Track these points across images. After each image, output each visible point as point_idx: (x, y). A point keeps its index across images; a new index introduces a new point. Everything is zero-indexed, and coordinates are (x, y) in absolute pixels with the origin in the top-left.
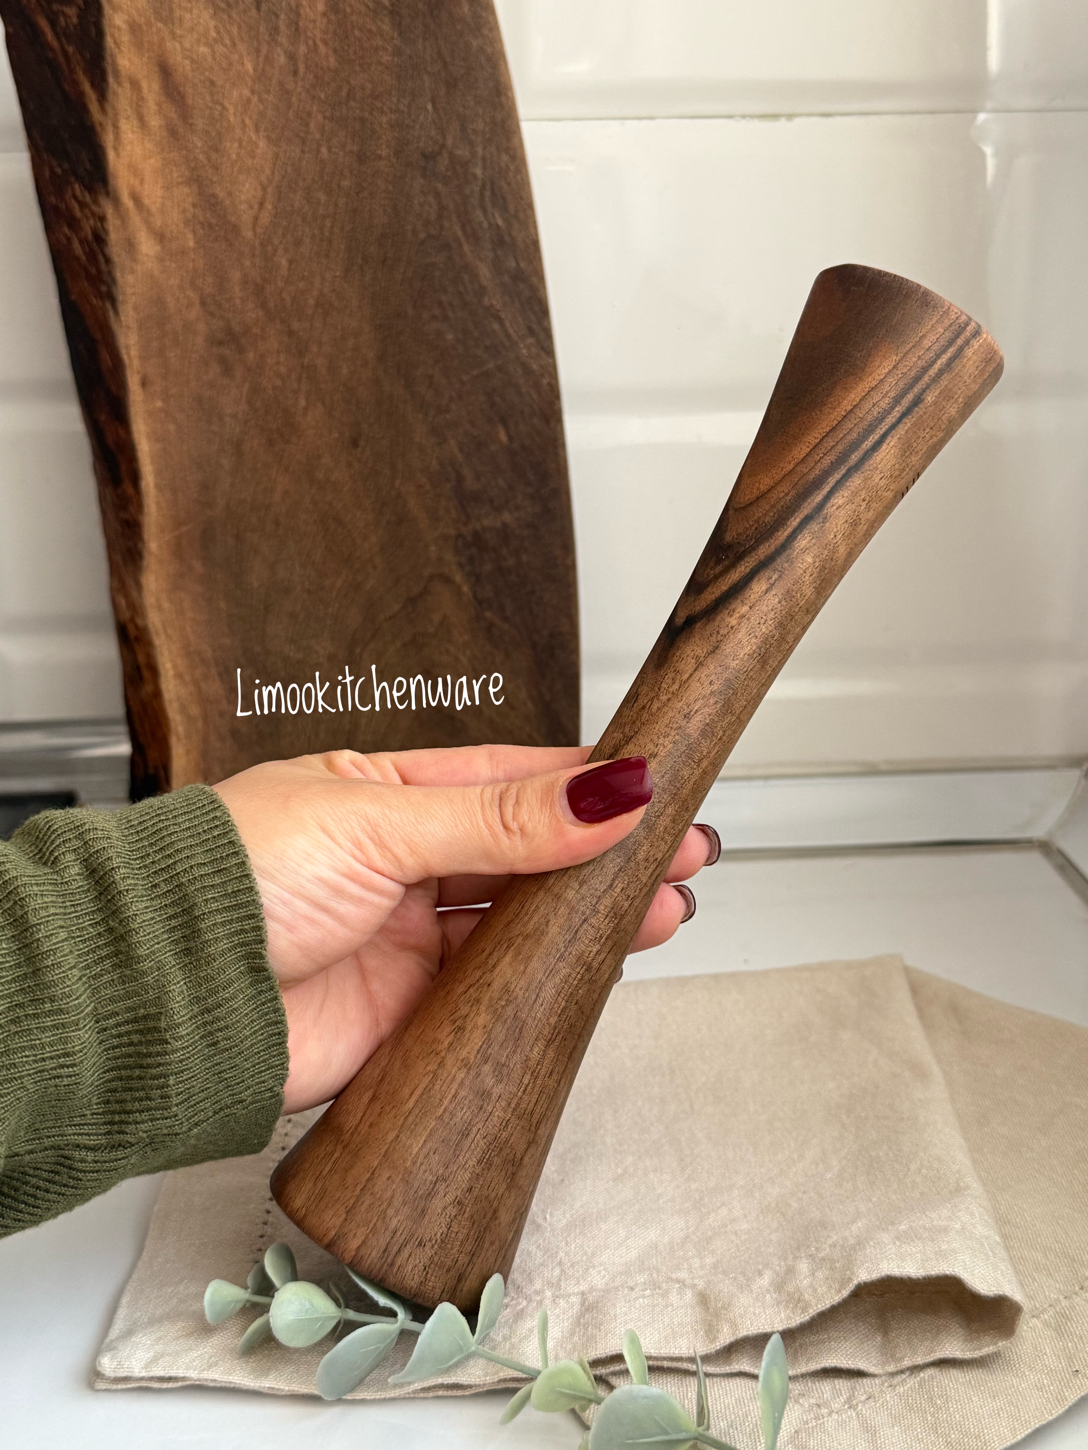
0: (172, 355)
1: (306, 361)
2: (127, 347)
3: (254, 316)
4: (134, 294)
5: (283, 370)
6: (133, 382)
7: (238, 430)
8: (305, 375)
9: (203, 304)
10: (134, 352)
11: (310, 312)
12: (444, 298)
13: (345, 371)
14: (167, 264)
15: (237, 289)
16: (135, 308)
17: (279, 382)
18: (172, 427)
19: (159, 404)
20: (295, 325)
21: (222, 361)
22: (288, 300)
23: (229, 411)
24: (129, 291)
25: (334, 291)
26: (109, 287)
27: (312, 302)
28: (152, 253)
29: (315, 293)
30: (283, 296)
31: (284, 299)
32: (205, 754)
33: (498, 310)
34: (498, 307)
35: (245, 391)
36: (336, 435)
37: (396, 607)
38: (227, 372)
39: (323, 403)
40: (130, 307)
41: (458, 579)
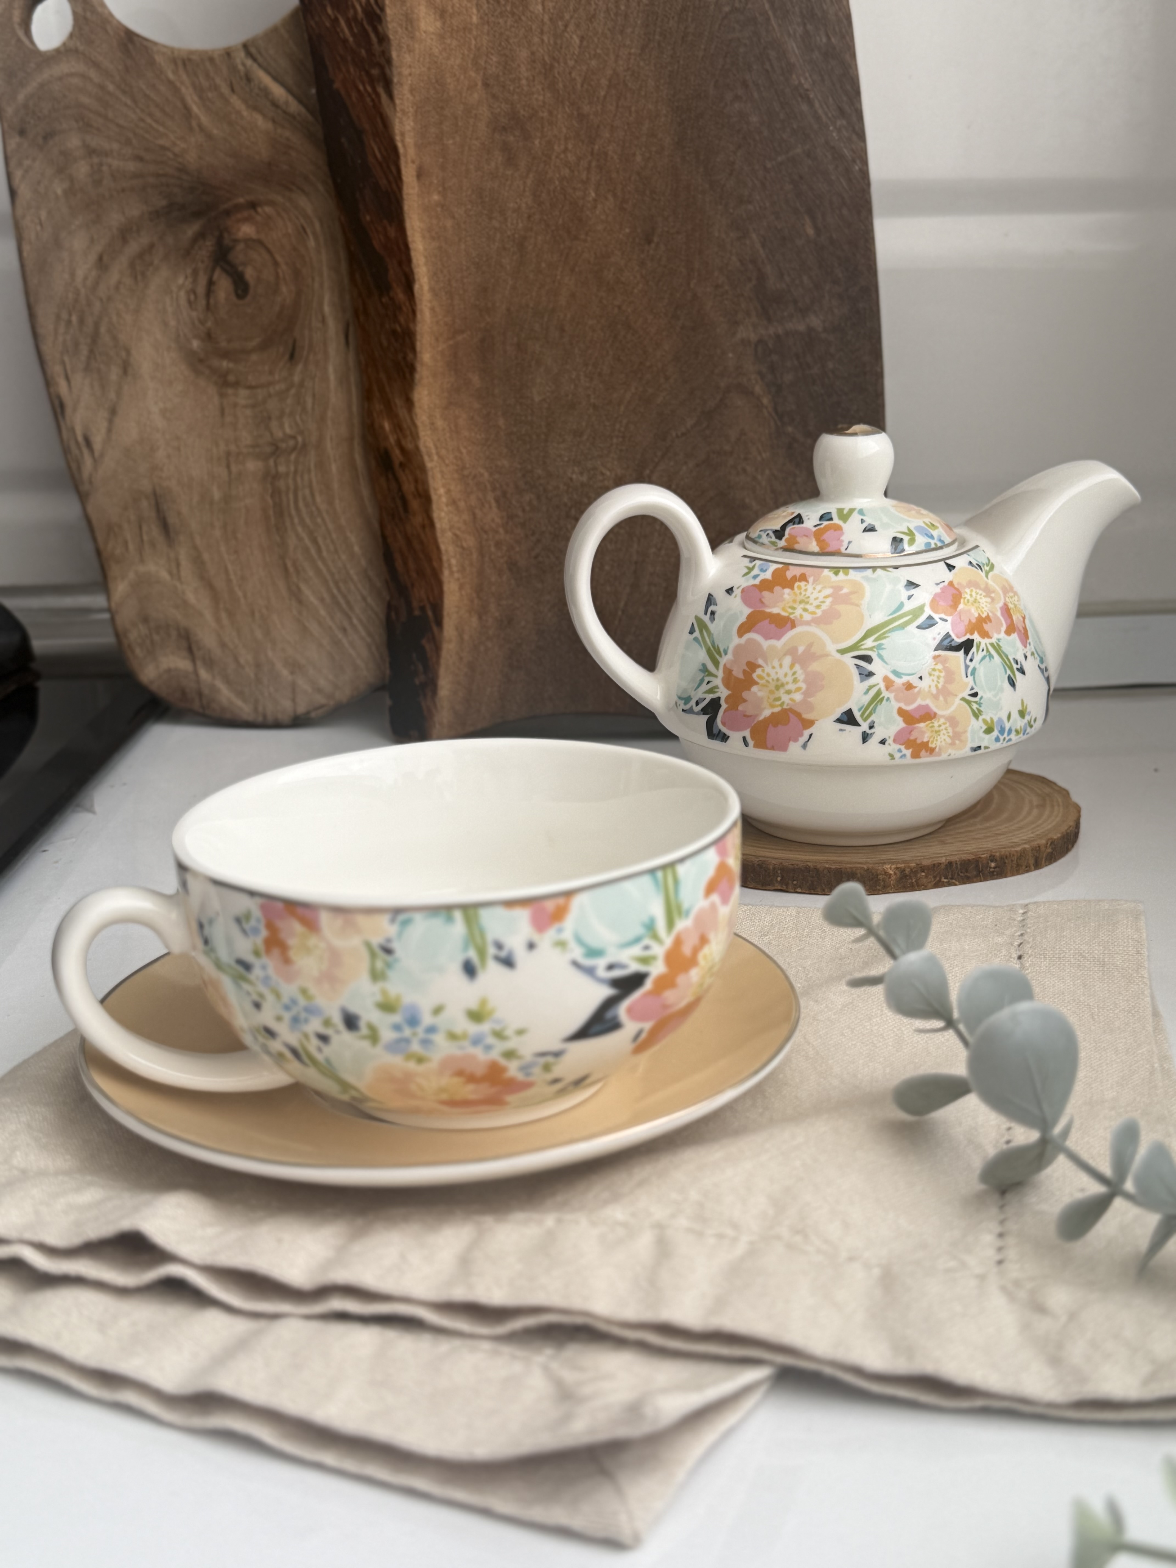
0: (451, 142)
1: (596, 147)
2: (403, 134)
3: (541, 98)
4: (410, 75)
5: (571, 158)
6: (408, 173)
7: (520, 225)
8: (594, 164)
9: (486, 85)
10: (410, 140)
11: (603, 93)
12: (748, 76)
13: (639, 158)
14: (448, 41)
15: (523, 69)
16: (412, 91)
17: (566, 172)
18: (449, 223)
19: (436, 197)
20: (586, 109)
21: (506, 148)
22: (579, 80)
23: (512, 205)
24: (406, 71)
25: (628, 69)
26: (382, 68)
27: (604, 82)
28: (431, 30)
29: (609, 72)
30: (573, 75)
31: (575, 79)
32: (479, 590)
33: (807, 90)
34: (806, 86)
35: (529, 182)
36: (627, 230)
37: (690, 422)
38: (511, 161)
39: (615, 195)
40: (406, 89)
41: (758, 389)
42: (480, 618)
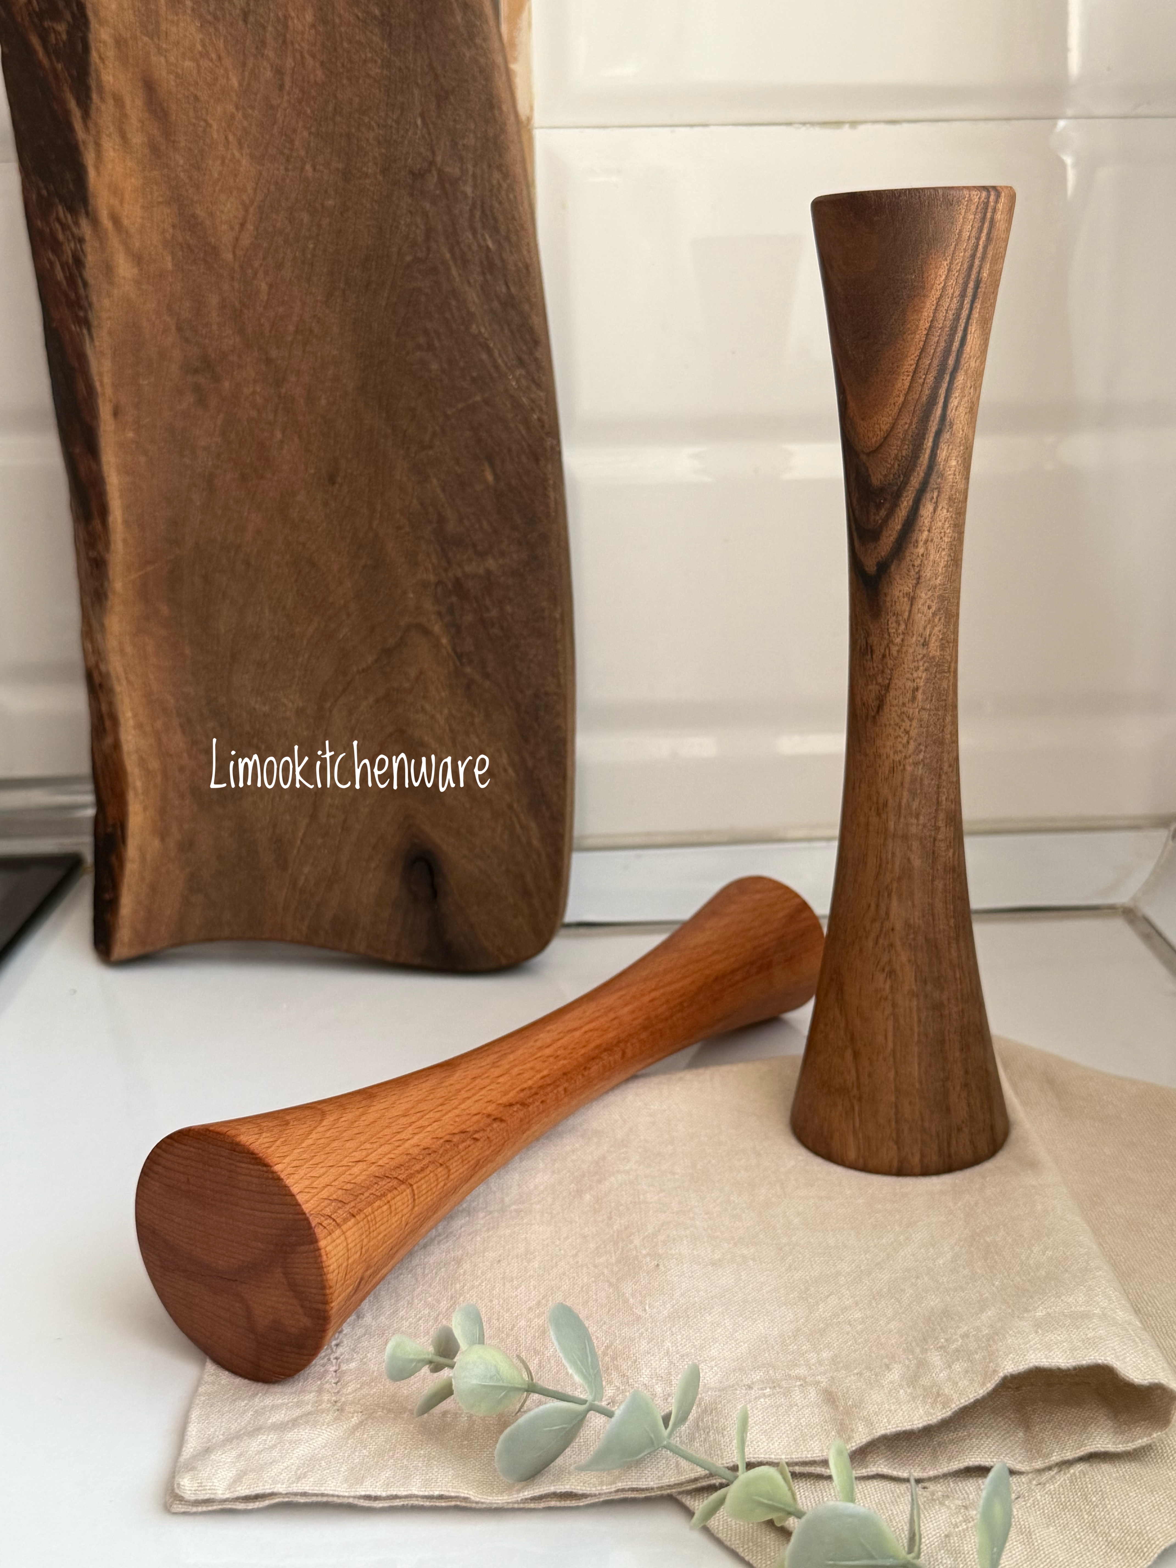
1: (283, 390)
2: (101, 374)
3: (231, 342)
4: (110, 318)
5: (259, 400)
6: (105, 411)
7: (210, 463)
8: (281, 406)
9: (179, 329)
10: (107, 380)
11: (290, 338)
12: (429, 325)
13: (323, 402)
14: (144, 287)
15: (214, 314)
16: (110, 333)
17: (254, 413)
18: (143, 459)
19: (130, 435)
20: (274, 353)
21: (197, 389)
22: (267, 326)
23: (203, 443)
24: (104, 315)
25: (315, 316)
26: (86, 312)
27: (291, 328)
28: (128, 275)
29: (295, 318)
30: (262, 321)
31: (262, 325)
32: (162, 812)
33: (486, 339)
34: (486, 335)
35: (219, 422)
36: (312, 471)
37: (370, 659)
38: (202, 402)
39: (300, 437)
40: (104, 333)
41: (437, 629)
42: (163, 840)
